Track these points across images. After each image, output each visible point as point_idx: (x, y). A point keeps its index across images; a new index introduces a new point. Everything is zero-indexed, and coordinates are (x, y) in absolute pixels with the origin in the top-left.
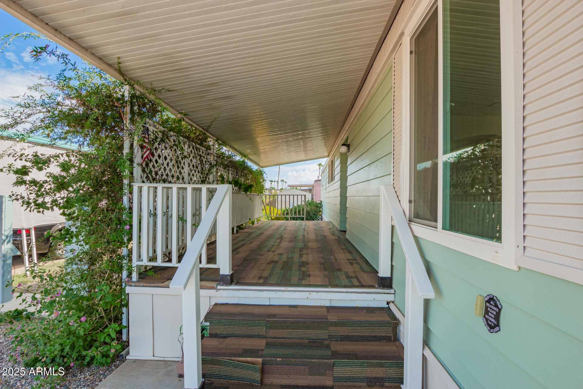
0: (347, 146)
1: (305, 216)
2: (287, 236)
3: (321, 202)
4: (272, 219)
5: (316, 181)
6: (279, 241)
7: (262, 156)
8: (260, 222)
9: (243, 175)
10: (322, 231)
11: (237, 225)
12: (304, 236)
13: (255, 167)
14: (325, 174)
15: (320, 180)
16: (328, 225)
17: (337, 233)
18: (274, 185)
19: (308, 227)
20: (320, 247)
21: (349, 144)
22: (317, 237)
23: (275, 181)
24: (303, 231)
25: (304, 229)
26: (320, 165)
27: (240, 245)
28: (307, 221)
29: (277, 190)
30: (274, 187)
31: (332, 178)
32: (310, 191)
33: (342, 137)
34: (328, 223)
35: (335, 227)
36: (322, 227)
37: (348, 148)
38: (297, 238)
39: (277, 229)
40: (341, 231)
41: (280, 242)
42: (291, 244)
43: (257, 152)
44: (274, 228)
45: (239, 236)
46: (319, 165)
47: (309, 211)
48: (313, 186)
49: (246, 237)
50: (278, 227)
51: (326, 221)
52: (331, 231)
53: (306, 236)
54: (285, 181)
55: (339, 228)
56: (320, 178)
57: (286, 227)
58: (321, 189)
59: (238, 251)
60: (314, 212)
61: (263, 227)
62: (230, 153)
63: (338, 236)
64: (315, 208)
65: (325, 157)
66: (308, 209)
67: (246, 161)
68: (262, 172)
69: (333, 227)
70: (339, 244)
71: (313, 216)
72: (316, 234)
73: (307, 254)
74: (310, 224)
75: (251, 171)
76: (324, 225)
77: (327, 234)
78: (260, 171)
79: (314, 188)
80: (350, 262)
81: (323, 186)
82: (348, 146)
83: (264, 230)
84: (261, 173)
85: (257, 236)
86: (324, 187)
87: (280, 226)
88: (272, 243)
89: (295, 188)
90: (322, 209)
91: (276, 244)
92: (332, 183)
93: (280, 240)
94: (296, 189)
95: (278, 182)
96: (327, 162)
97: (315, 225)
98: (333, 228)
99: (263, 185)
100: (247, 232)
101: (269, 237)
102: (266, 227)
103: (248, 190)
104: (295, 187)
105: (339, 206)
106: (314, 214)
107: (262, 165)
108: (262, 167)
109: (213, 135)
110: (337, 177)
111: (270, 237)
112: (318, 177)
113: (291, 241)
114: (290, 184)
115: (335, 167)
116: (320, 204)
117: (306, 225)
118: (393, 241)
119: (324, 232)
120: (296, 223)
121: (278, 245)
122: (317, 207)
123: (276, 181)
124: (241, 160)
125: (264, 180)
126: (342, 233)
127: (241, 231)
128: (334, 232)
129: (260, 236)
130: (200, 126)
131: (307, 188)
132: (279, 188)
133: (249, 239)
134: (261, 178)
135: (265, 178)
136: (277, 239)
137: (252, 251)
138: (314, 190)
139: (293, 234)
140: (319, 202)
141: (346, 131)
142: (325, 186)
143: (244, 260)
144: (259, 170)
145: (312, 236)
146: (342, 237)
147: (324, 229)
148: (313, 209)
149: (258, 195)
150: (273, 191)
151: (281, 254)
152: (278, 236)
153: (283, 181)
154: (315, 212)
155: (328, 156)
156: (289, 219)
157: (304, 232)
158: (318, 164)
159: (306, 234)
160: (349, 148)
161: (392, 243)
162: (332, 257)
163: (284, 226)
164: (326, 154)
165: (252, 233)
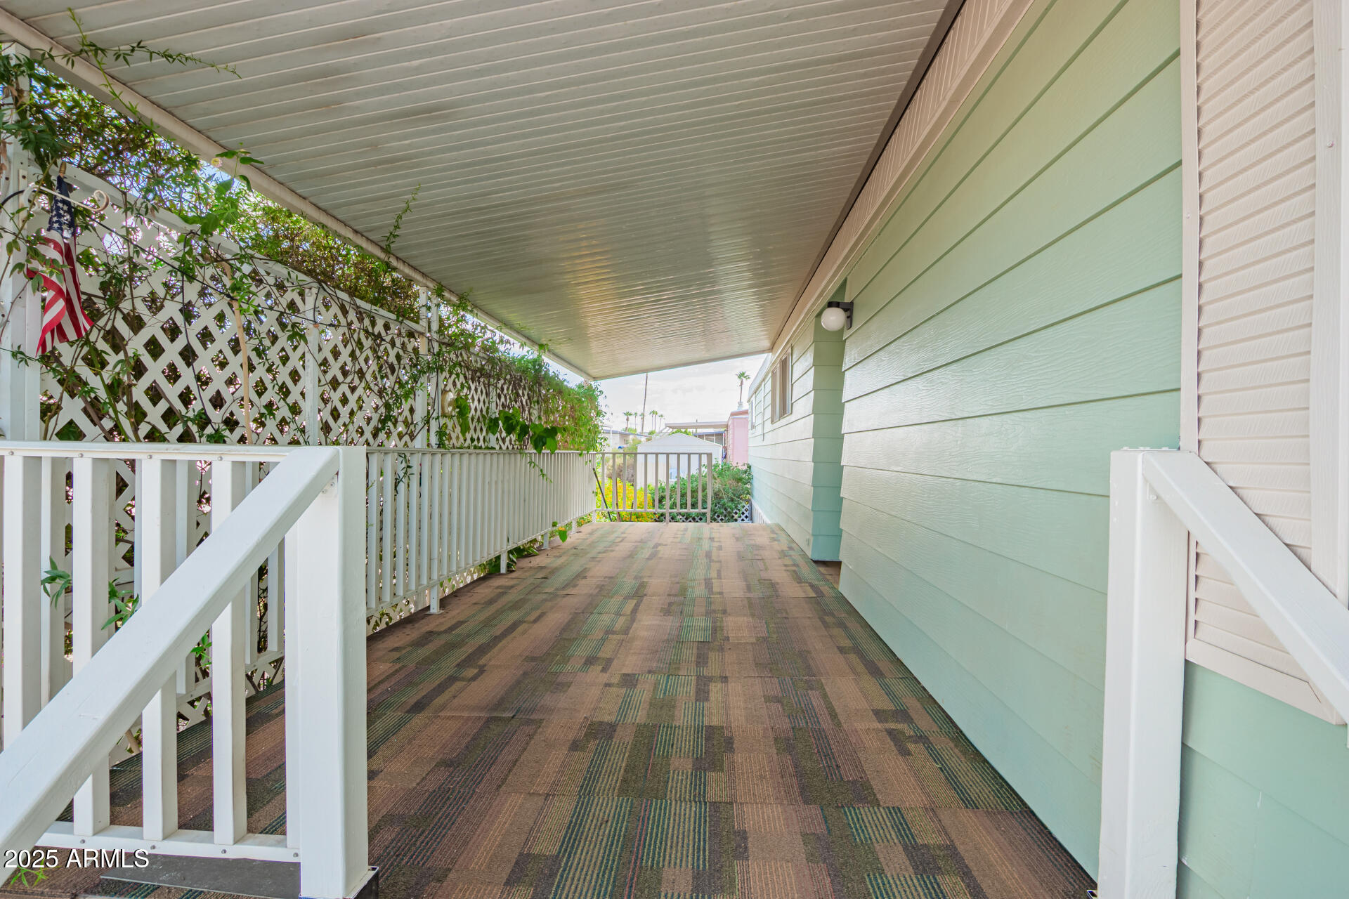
0: (845, 310)
1: (708, 511)
2: (658, 584)
3: (750, 467)
4: (621, 518)
5: (733, 414)
6: (631, 604)
7: (595, 346)
8: (586, 529)
9: (535, 399)
10: (760, 564)
11: (511, 546)
12: (708, 583)
13: (572, 380)
14: (761, 395)
15: (746, 412)
16: (774, 539)
17: (808, 572)
18: (635, 423)
19: (720, 548)
20: (765, 639)
21: (852, 303)
22: (749, 588)
23: (636, 414)
24: (706, 560)
25: (708, 555)
26: (742, 375)
27: (497, 631)
28: (714, 524)
29: (641, 435)
30: (633, 427)
31: (783, 407)
32: (720, 437)
33: (825, 284)
34: (773, 532)
35: (794, 545)
36: (759, 547)
37: (848, 313)
38: (689, 594)
39: (631, 555)
40: (816, 562)
41: (635, 610)
42: (671, 623)
43: (578, 335)
44: (622, 549)
45: (512, 587)
46: (739, 377)
47: (719, 491)
48: (727, 426)
49: (529, 593)
50: (636, 547)
51: (768, 526)
52: (787, 561)
53: (716, 583)
54: (659, 414)
55: (809, 554)
56: (746, 406)
57: (657, 545)
58: (750, 436)
59: (482, 662)
60: (730, 495)
61: (592, 545)
62: (488, 335)
63: (812, 586)
64: (735, 483)
65: (763, 352)
66: (717, 486)
67: (546, 359)
68: (594, 391)
69: (791, 548)
70: (826, 625)
71: (730, 504)
72: (745, 577)
73: (724, 679)
74: (724, 531)
75: (560, 390)
76: (763, 539)
77: (779, 575)
78: (590, 388)
79: (730, 432)
80: (890, 733)
81: (753, 427)
82: (848, 309)
83: (593, 558)
84: (590, 395)
85: (567, 585)
86: (759, 430)
87: (641, 541)
88: (606, 619)
89: (683, 430)
90: (751, 484)
91: (621, 622)
92: (784, 421)
93: (634, 602)
94: (686, 432)
95: (643, 415)
96: (768, 364)
97: (737, 539)
98: (791, 553)
99: (596, 426)
100: (542, 568)
101: (601, 588)
102: (601, 547)
103: (544, 444)
104: (683, 427)
105: (810, 489)
106: (732, 500)
107: (594, 372)
108: (595, 379)
109: (424, 275)
110: (803, 405)
111: (605, 590)
112: (740, 404)
113: (667, 611)
114: (672, 421)
115: (795, 376)
116: (745, 472)
117: (712, 539)
118: (1190, 744)
119: (766, 569)
120: (686, 530)
121: (626, 631)
122: (739, 480)
123: (639, 413)
124: (531, 357)
125: (599, 413)
126: (822, 569)
127: (524, 563)
128: (797, 565)
129: (575, 586)
130: (368, 239)
131: (711, 430)
132: (647, 429)
133: (540, 597)
134: (591, 409)
135: (603, 409)
136: (627, 598)
137: (533, 659)
138: (730, 437)
139: (676, 576)
140: (745, 468)
141: (838, 262)
142: (759, 428)
143: (490, 720)
144: (586, 387)
145: (732, 587)
146: (825, 589)
147: (766, 554)
148: (728, 486)
149: (580, 454)
150: (631, 437)
151: (629, 681)
152: (629, 583)
153: (654, 413)
154: (734, 495)
155: (771, 349)
156: (668, 518)
157: (709, 568)
158: (738, 373)
159: (714, 574)
160: (852, 313)
161: (1185, 748)
162: (817, 702)
163: (651, 544)
164: (766, 344)
165: (554, 571)
